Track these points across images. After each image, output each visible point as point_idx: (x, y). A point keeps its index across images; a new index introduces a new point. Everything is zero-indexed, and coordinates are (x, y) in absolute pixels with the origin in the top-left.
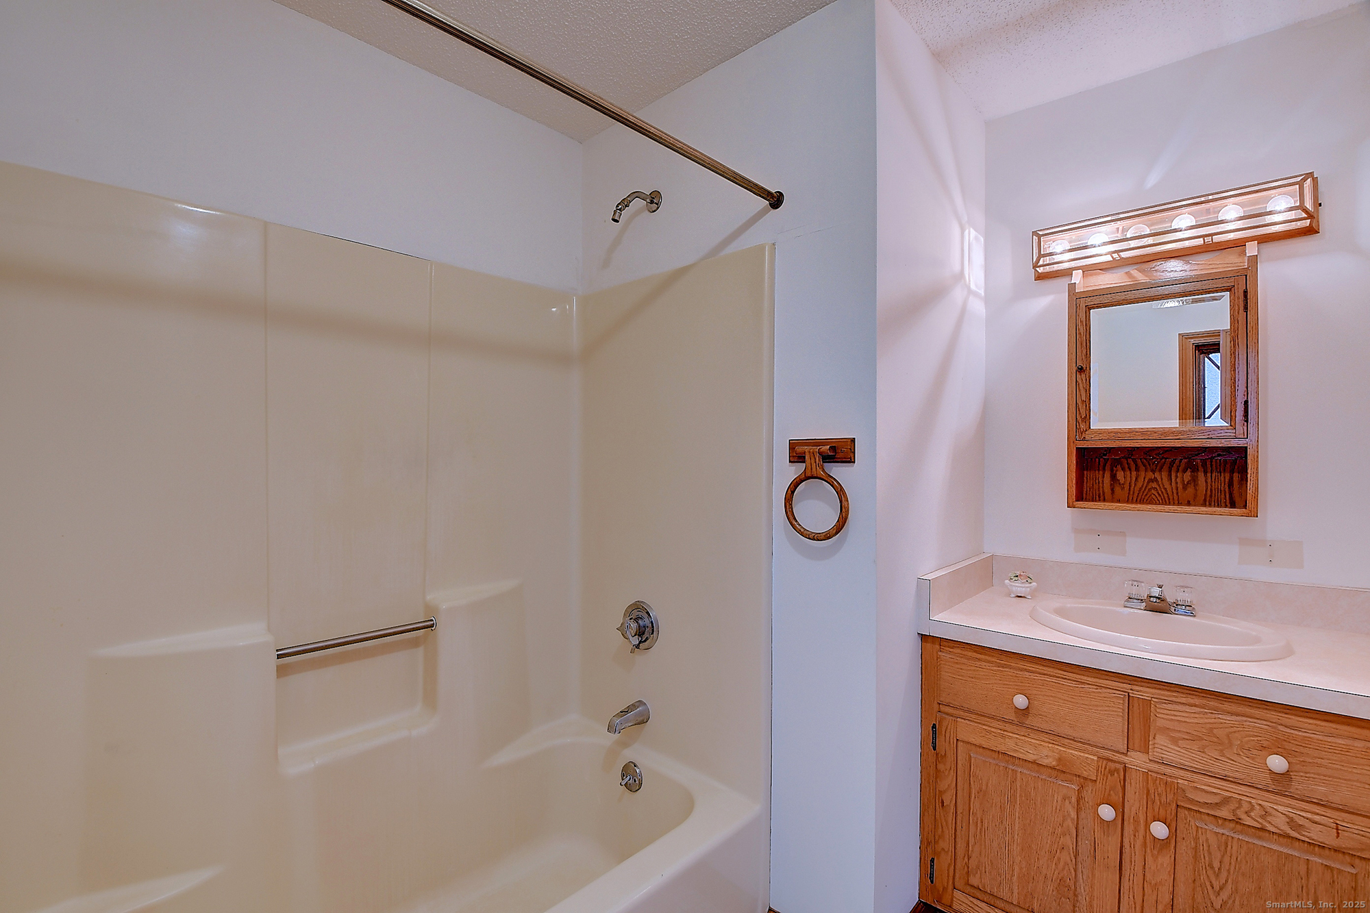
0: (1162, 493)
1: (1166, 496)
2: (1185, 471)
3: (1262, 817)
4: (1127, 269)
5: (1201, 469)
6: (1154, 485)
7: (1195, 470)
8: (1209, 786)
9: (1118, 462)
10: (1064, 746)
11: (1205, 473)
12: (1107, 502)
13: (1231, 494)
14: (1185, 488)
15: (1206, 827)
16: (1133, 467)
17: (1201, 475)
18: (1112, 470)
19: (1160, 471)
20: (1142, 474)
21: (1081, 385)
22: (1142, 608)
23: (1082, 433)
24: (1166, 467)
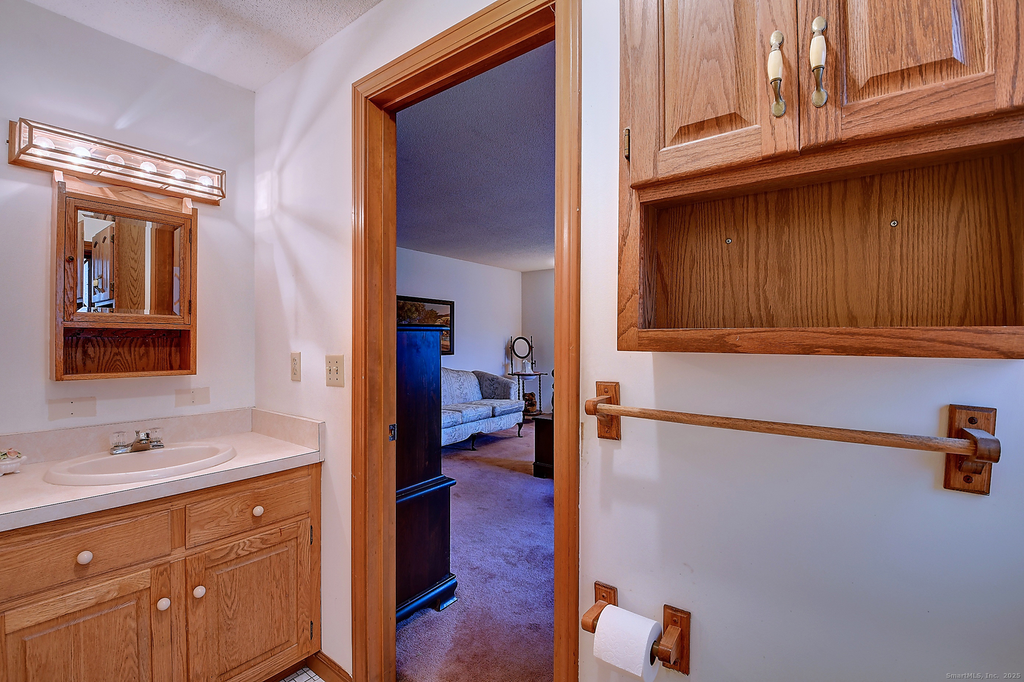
0: (124, 363)
1: (127, 365)
2: (140, 347)
3: (250, 547)
4: (101, 186)
5: (151, 344)
6: (119, 357)
7: (147, 345)
8: (222, 545)
9: (89, 340)
10: (121, 575)
11: (154, 347)
12: (80, 373)
13: (170, 361)
14: (140, 359)
15: (222, 572)
16: (101, 343)
17: (151, 349)
18: (83, 347)
19: (123, 346)
20: (109, 349)
21: (69, 273)
22: (128, 451)
23: (70, 316)
24: (127, 344)
